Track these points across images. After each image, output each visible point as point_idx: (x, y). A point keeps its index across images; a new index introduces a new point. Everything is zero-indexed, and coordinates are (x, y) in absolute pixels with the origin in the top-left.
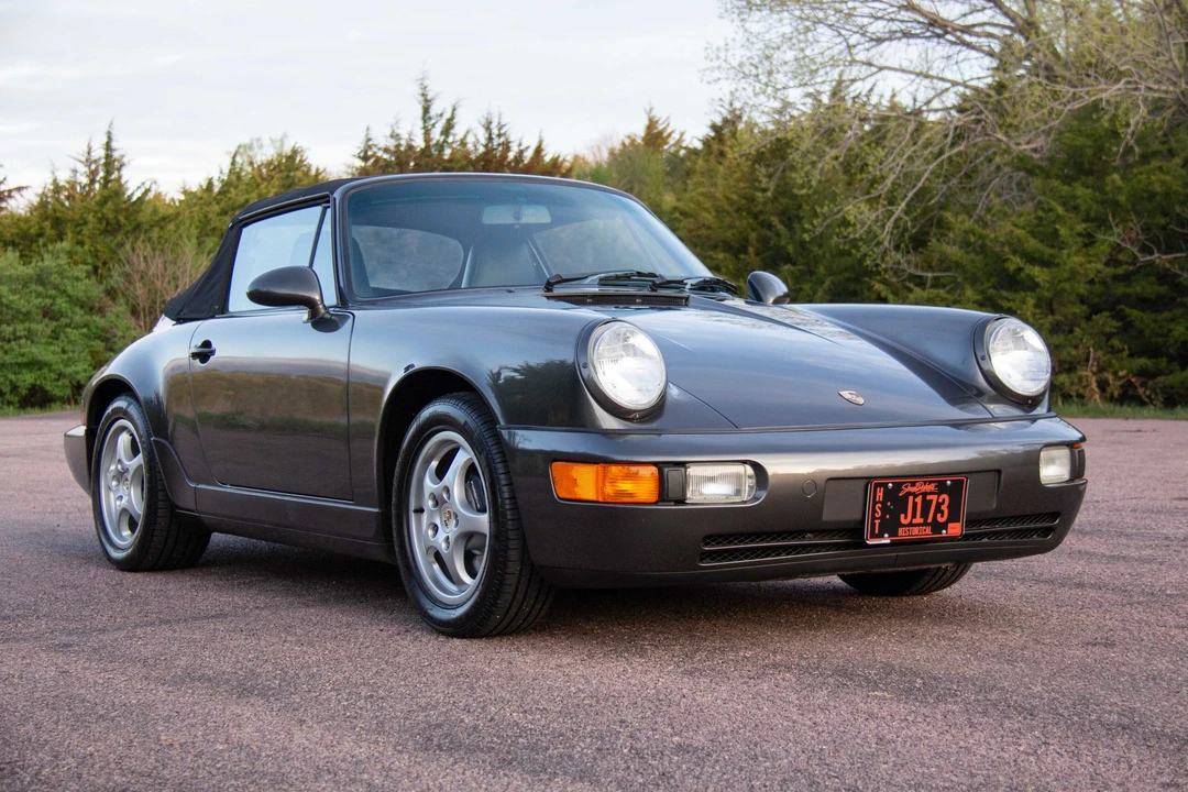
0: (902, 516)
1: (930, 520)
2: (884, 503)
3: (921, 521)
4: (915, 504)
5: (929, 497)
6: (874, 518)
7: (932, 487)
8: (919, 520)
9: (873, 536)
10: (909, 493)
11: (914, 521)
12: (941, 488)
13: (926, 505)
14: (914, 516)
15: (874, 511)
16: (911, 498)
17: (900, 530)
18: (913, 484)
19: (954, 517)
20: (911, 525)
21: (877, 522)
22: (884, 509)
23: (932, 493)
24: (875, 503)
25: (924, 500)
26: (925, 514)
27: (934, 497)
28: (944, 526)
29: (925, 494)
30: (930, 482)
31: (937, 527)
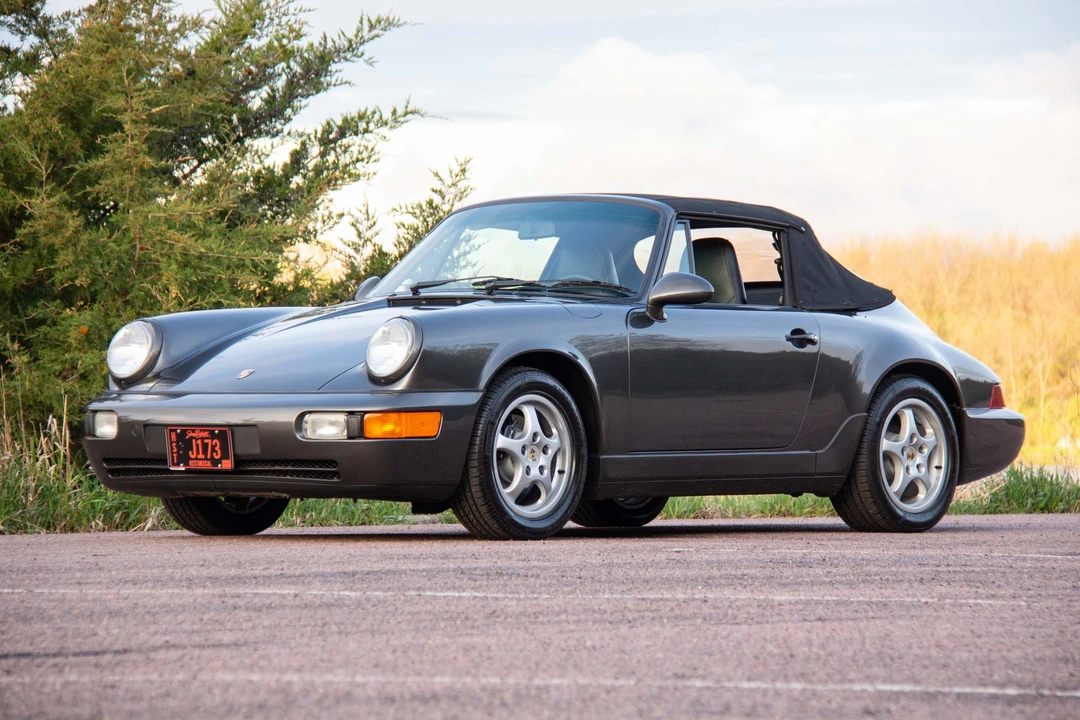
0: (190, 452)
1: (209, 457)
2: (177, 442)
3: (203, 457)
4: (197, 445)
5: (206, 441)
6: (173, 453)
7: (205, 434)
8: (201, 456)
9: (174, 465)
10: (192, 438)
11: (199, 457)
12: (213, 436)
13: (205, 446)
14: (198, 453)
15: (172, 448)
16: (194, 441)
17: (191, 462)
18: (193, 431)
19: (225, 456)
20: (196, 459)
21: (175, 455)
22: (178, 446)
23: (207, 438)
24: (172, 443)
25: (202, 442)
26: (205, 452)
27: (209, 441)
28: (219, 461)
29: (203, 439)
30: (205, 431)
31: (215, 462)
